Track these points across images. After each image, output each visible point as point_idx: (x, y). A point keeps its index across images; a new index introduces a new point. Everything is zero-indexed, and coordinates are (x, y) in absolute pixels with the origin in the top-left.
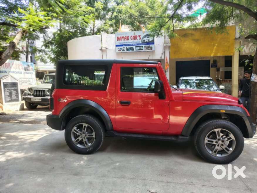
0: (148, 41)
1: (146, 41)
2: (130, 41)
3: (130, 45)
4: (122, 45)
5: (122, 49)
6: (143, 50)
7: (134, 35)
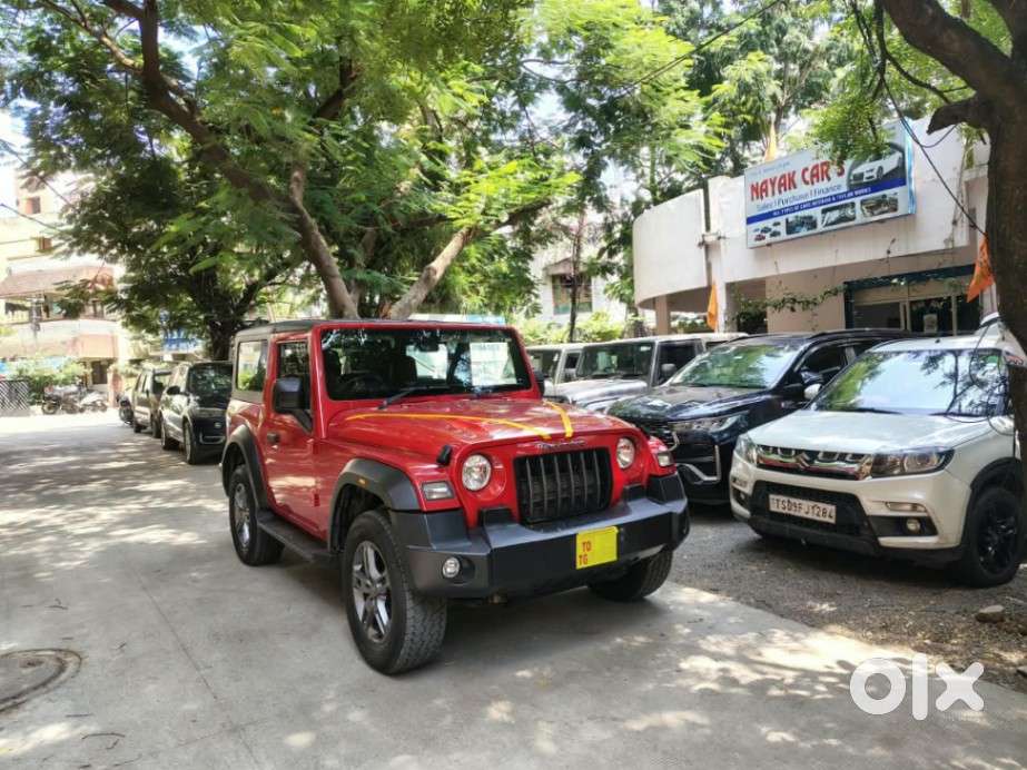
0: (874, 174)
1: (866, 175)
2: (803, 191)
3: (800, 207)
4: (769, 215)
5: (770, 230)
6: (853, 218)
7: (816, 162)
